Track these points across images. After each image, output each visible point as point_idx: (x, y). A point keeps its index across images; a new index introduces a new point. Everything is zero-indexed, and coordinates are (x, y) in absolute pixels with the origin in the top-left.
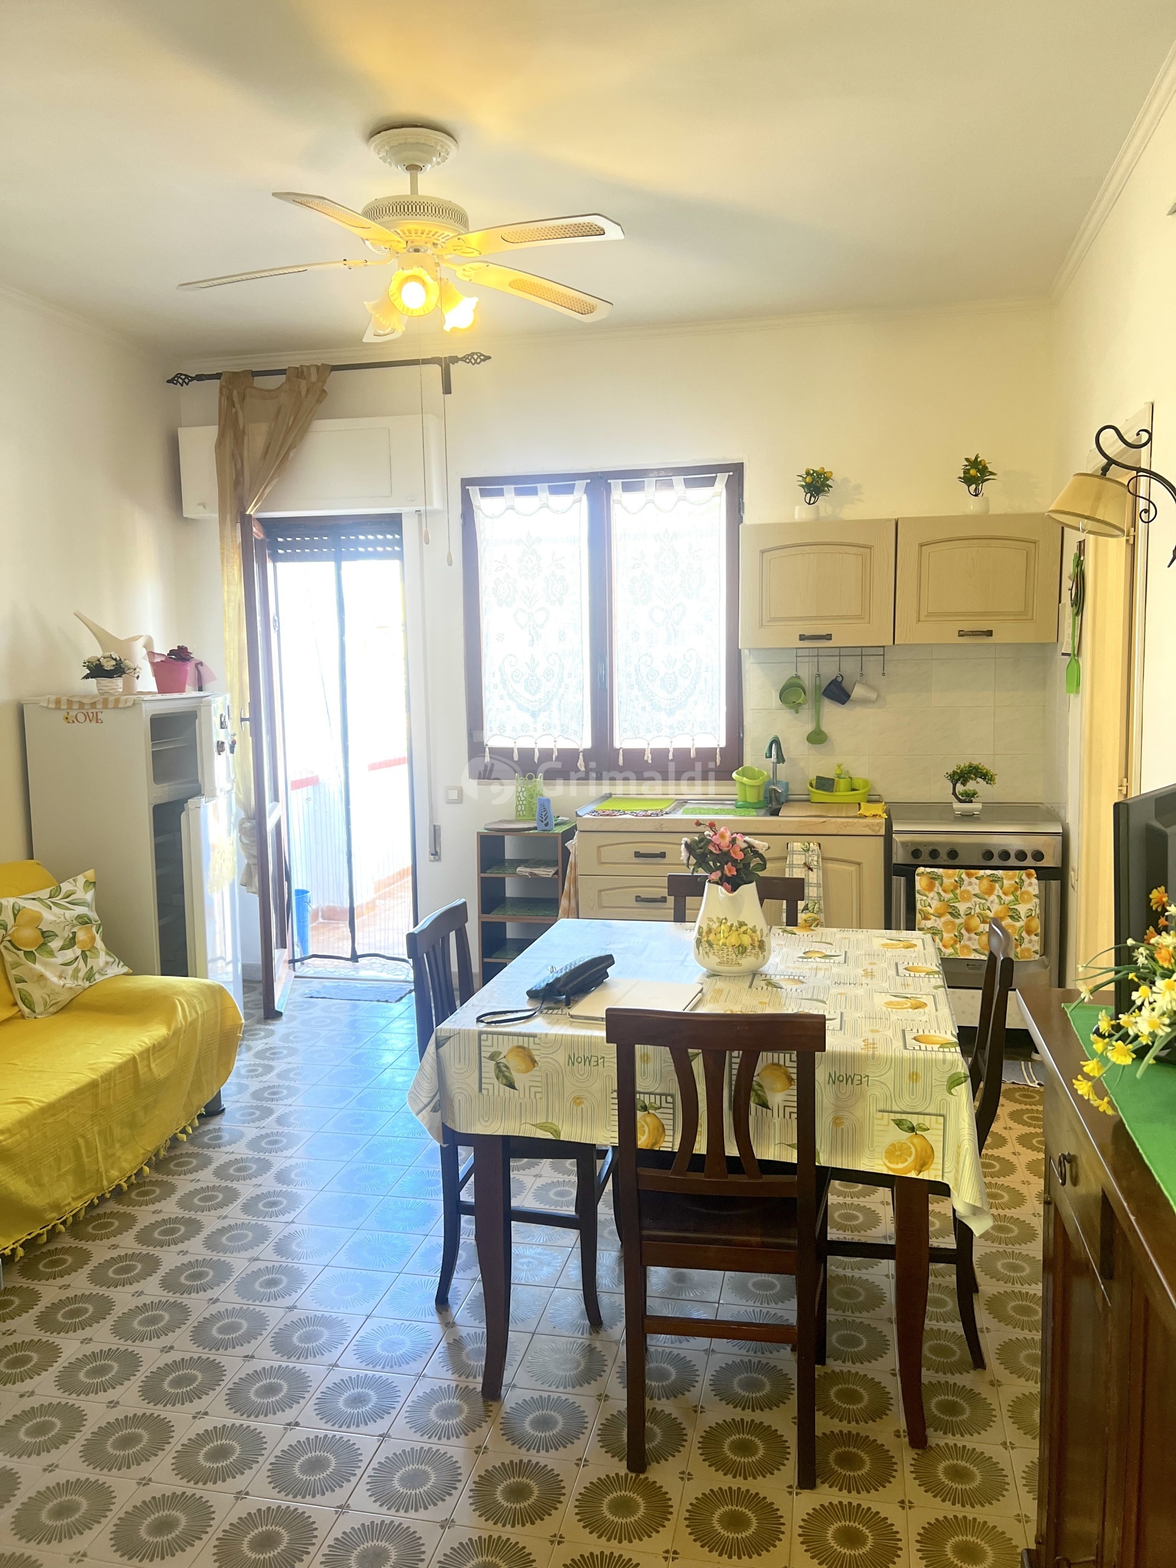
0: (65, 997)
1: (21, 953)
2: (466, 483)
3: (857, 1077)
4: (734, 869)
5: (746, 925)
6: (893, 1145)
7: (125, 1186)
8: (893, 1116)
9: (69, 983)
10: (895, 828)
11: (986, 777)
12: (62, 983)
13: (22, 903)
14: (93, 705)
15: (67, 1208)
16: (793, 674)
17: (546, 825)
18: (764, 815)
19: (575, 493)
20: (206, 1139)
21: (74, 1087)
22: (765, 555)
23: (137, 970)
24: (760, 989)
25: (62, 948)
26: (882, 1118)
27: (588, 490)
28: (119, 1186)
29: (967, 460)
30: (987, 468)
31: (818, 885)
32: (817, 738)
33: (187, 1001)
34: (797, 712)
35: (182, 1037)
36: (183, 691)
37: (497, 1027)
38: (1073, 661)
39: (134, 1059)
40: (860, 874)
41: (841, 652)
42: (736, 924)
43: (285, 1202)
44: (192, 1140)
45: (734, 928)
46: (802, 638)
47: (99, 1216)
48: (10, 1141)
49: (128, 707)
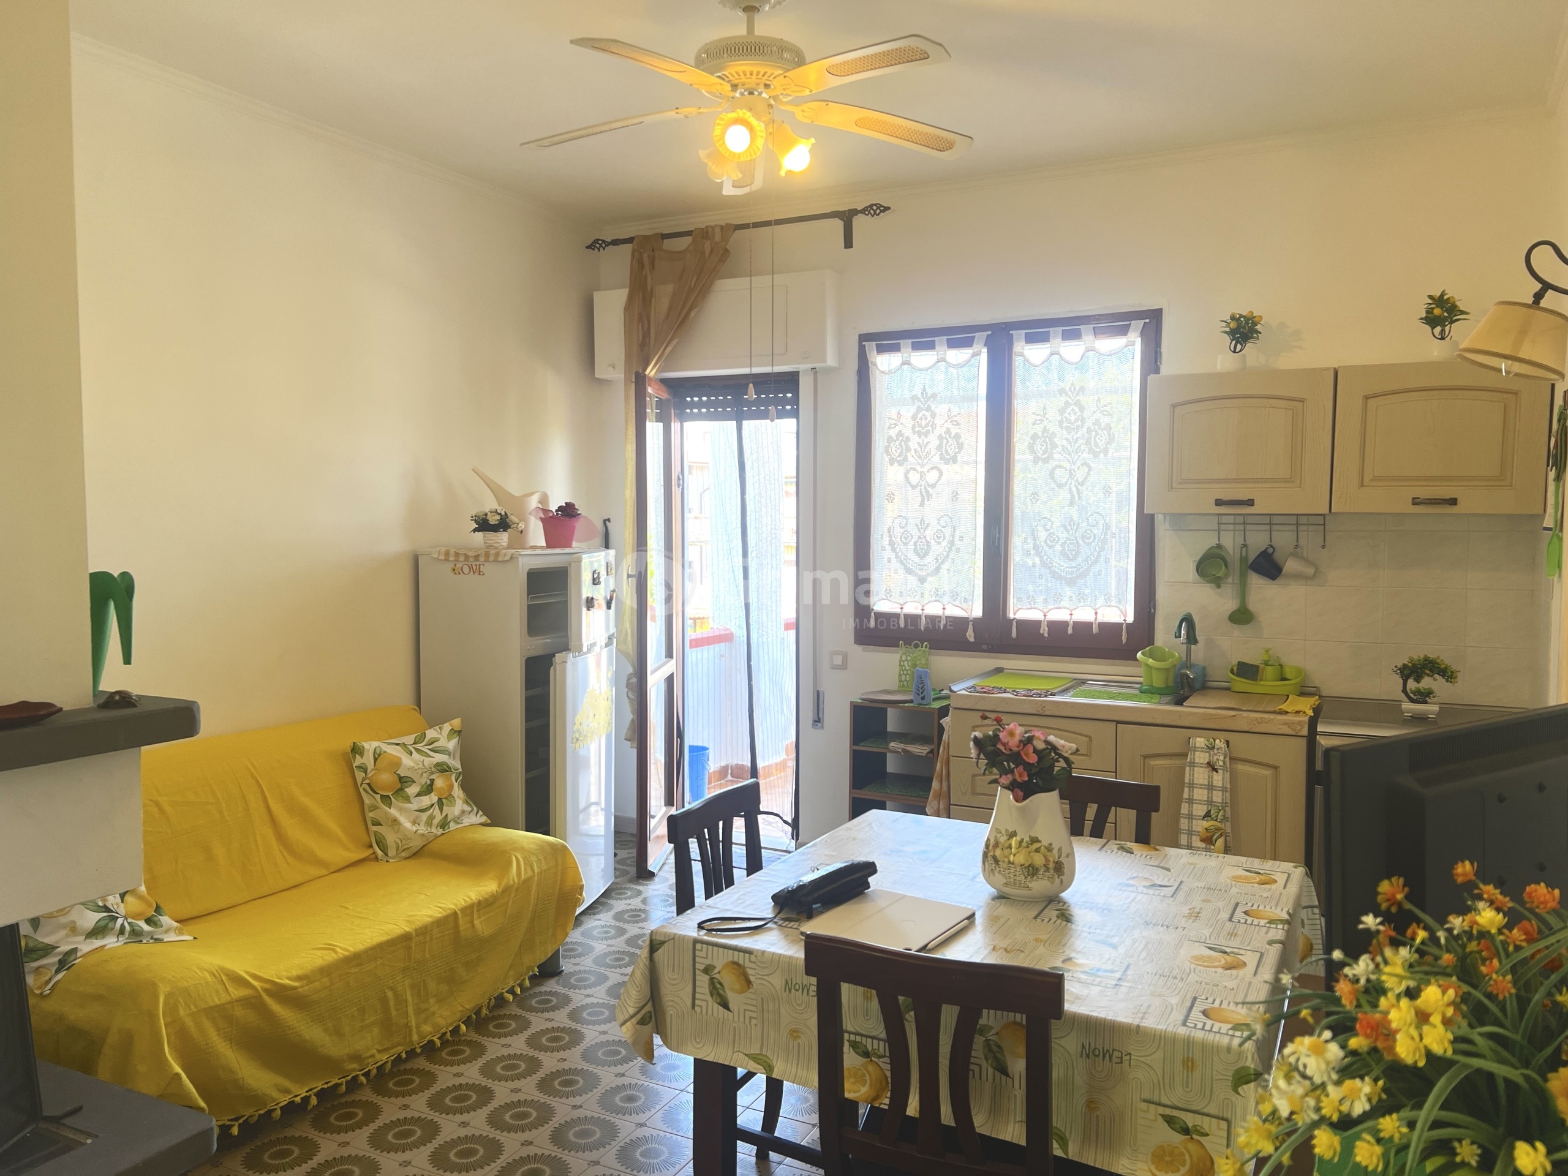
0: (417, 844)
1: (378, 797)
2: (864, 338)
3: (1116, 1054)
4: (1026, 774)
5: (1039, 841)
6: (1162, 1147)
7: (438, 1042)
8: (1161, 1110)
9: (422, 829)
10: (1319, 729)
11: (1447, 674)
12: (414, 829)
13: (385, 748)
14: (477, 557)
15: (370, 1060)
16: (1214, 542)
17: (923, 698)
18: (1167, 704)
19: (975, 346)
20: (533, 1002)
21: (384, 938)
22: (1177, 409)
23: (496, 820)
24: (1046, 920)
25: (419, 795)
26: (1147, 1111)
27: (988, 343)
28: (431, 1042)
29: (1430, 297)
30: (1456, 306)
31: (1223, 789)
32: (1242, 616)
33: (525, 858)
34: (1219, 587)
35: (513, 895)
36: (570, 546)
37: (715, 936)
38: (1555, 539)
39: (455, 914)
40: (1276, 778)
41: (1271, 521)
42: (1027, 839)
43: (581, 1081)
44: (520, 1001)
45: (1024, 844)
46: (1219, 503)
47: (406, 1072)
48: (306, 988)
49: (506, 561)
